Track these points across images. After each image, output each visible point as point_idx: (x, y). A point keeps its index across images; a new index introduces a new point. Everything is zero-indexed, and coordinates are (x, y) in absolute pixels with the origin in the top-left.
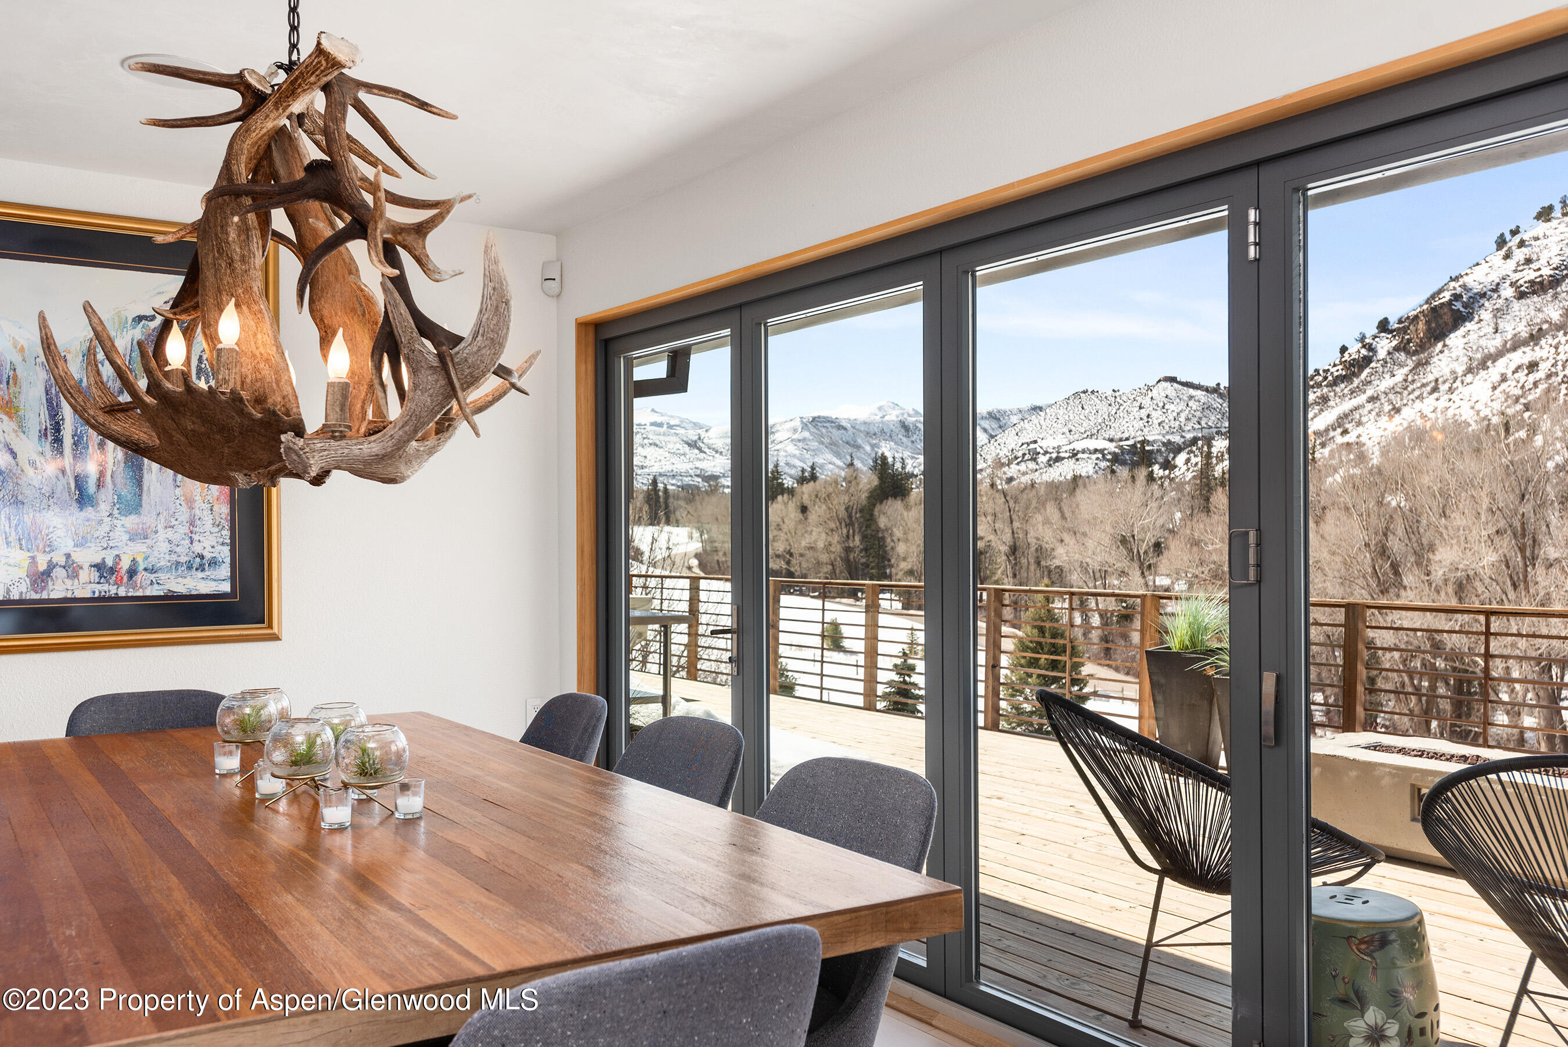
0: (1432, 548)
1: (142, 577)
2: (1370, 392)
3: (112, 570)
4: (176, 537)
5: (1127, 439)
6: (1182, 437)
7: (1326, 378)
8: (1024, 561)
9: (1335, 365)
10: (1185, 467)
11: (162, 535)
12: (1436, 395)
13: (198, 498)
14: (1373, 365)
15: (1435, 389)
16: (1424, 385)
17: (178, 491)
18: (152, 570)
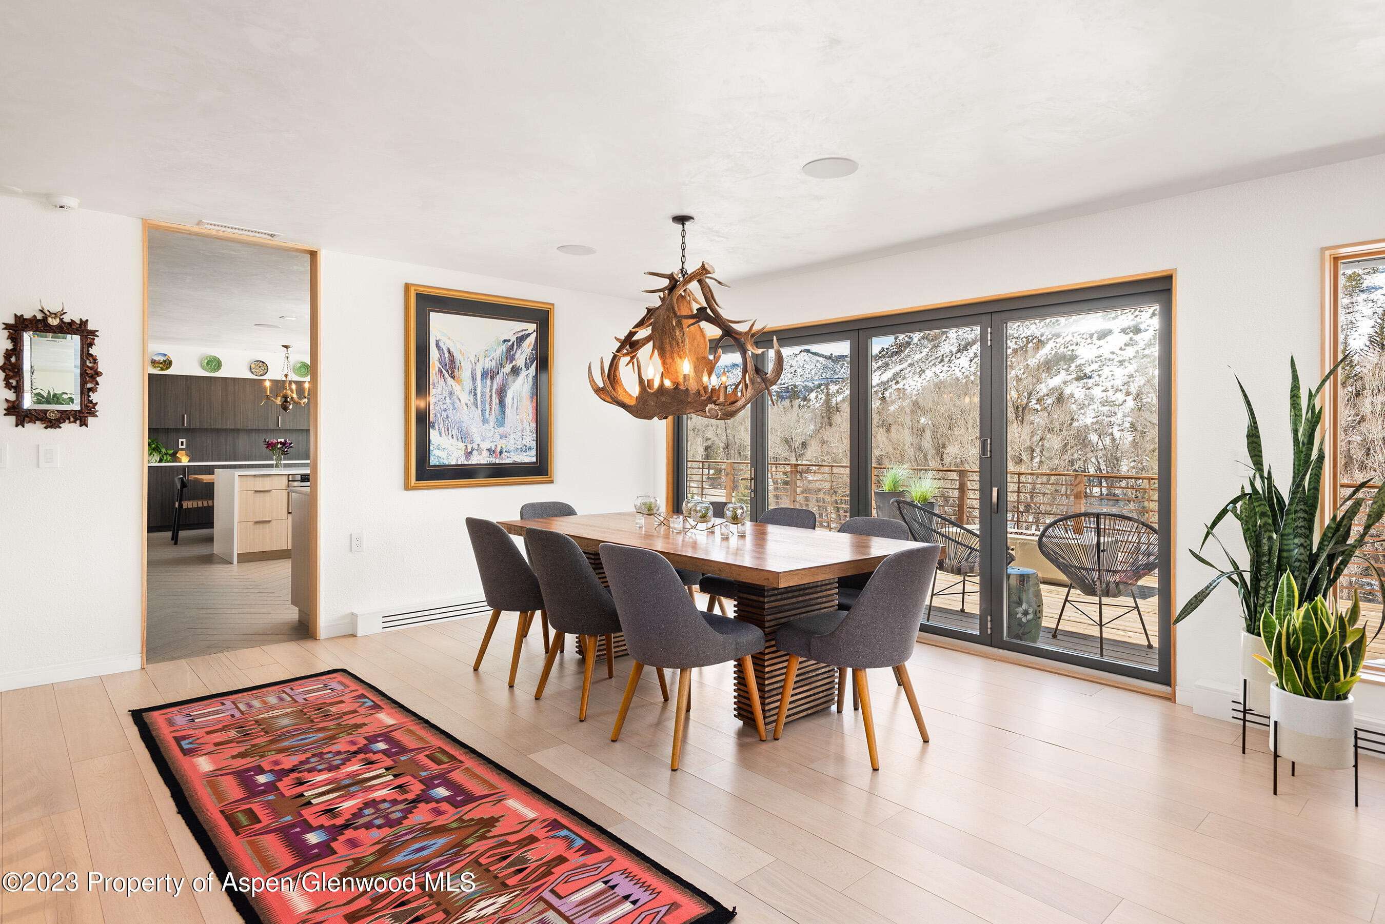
0: (944, 446)
1: (504, 454)
2: (909, 361)
3: (494, 452)
4: (517, 437)
5: (784, 384)
6: (813, 383)
7: (887, 353)
8: (732, 452)
9: (892, 346)
10: (815, 400)
11: (512, 436)
12: (942, 364)
13: (525, 420)
14: (911, 346)
15: (942, 361)
16: (936, 358)
17: (518, 417)
18: (507, 452)
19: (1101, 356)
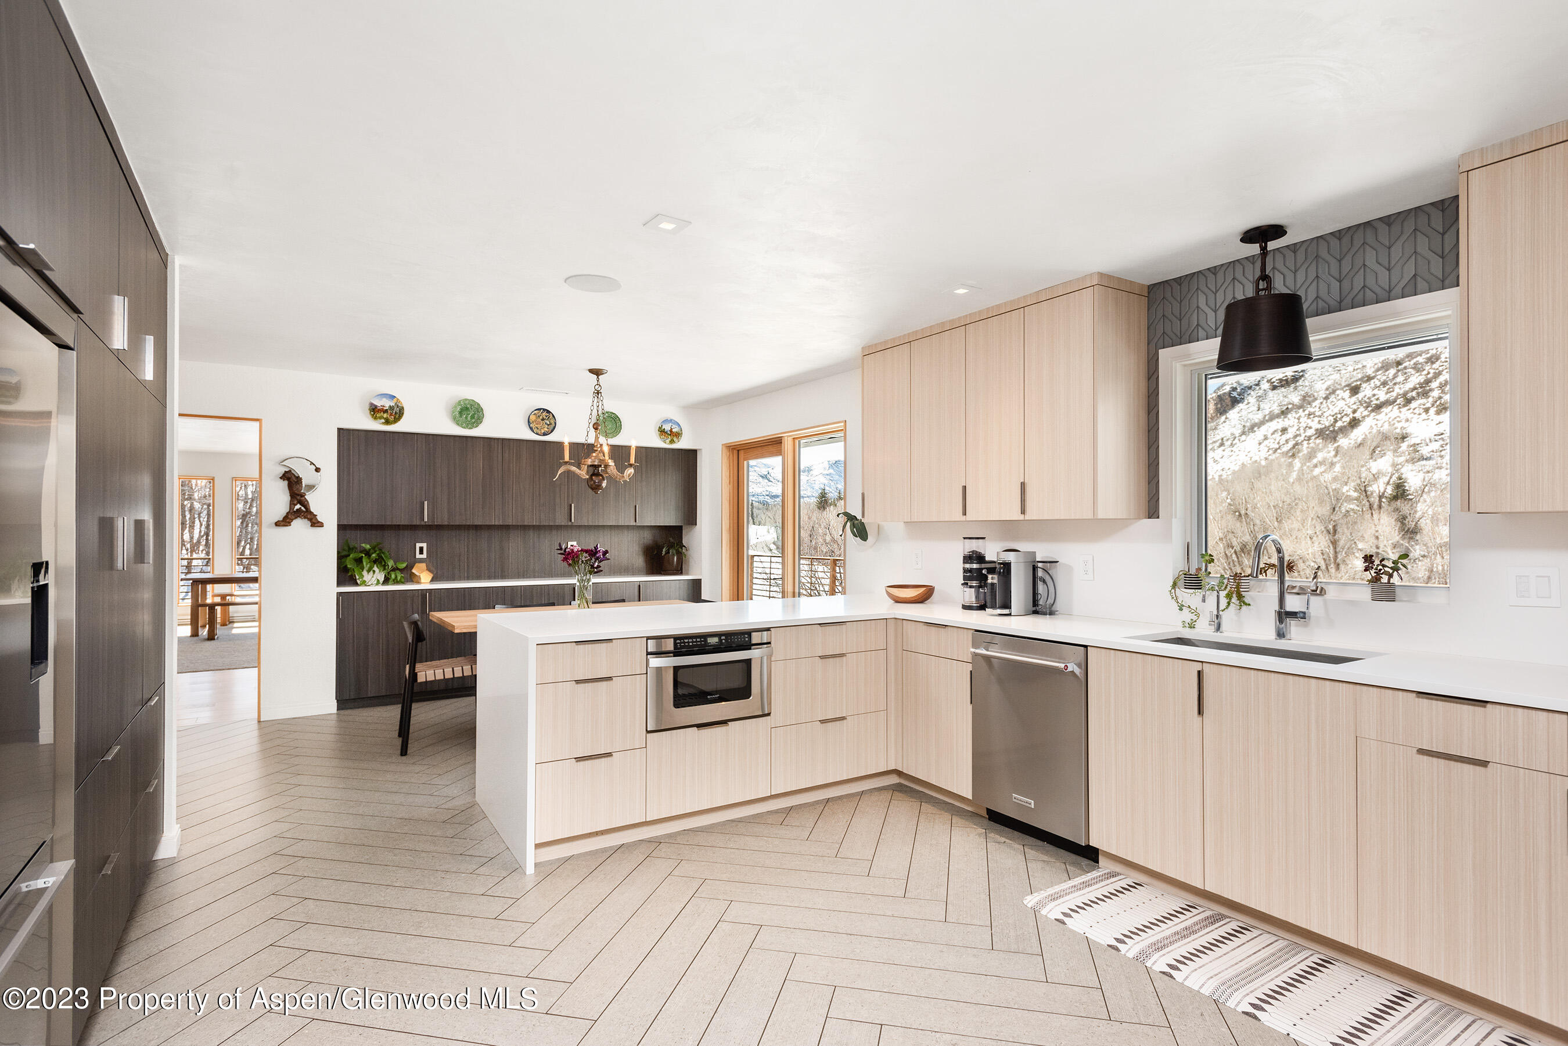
19: (1442, 434)
